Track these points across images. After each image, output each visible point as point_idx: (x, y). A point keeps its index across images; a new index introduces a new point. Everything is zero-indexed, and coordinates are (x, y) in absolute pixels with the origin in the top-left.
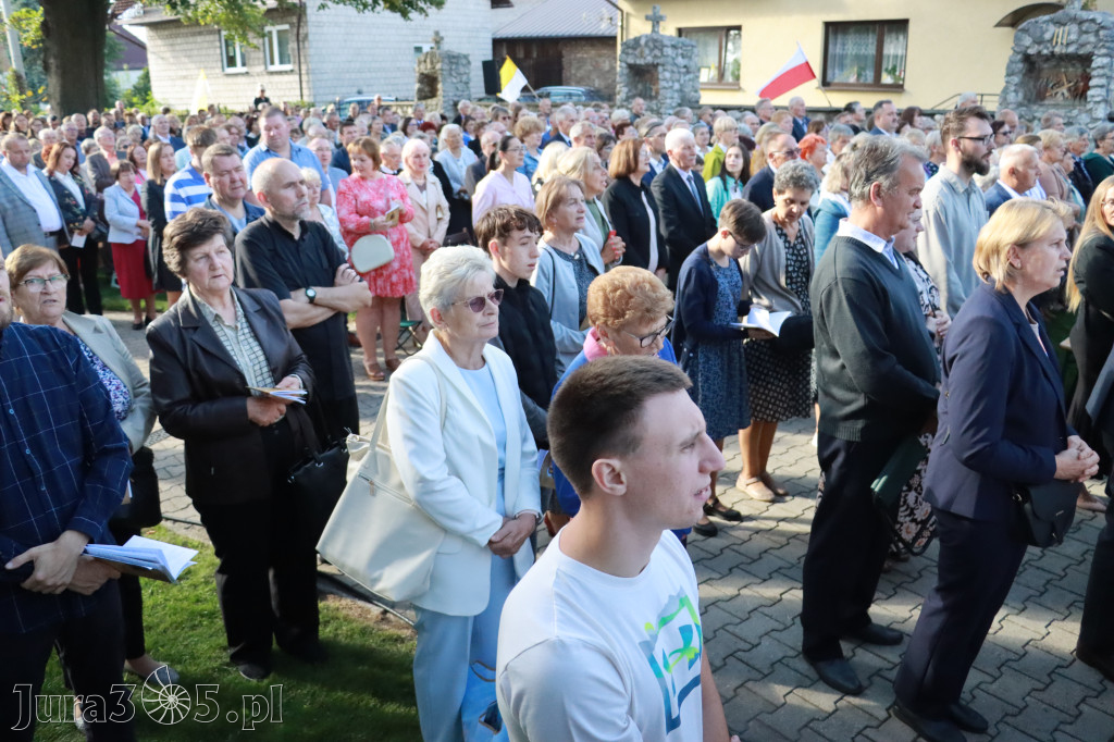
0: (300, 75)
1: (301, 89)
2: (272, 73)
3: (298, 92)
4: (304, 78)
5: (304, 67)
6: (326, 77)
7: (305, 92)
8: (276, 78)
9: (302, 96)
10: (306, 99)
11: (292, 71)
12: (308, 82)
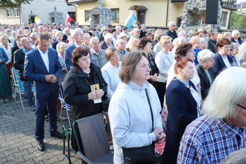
0: (20, 18)
1: (21, 21)
2: (16, 18)
3: (20, 22)
4: (21, 19)
5: (21, 17)
6: (26, 19)
7: (21, 22)
8: (16, 19)
9: (21, 23)
10: (22, 24)
11: (19, 18)
12: (22, 20)
